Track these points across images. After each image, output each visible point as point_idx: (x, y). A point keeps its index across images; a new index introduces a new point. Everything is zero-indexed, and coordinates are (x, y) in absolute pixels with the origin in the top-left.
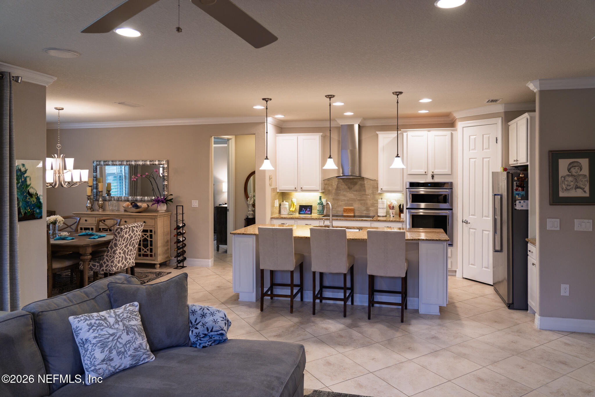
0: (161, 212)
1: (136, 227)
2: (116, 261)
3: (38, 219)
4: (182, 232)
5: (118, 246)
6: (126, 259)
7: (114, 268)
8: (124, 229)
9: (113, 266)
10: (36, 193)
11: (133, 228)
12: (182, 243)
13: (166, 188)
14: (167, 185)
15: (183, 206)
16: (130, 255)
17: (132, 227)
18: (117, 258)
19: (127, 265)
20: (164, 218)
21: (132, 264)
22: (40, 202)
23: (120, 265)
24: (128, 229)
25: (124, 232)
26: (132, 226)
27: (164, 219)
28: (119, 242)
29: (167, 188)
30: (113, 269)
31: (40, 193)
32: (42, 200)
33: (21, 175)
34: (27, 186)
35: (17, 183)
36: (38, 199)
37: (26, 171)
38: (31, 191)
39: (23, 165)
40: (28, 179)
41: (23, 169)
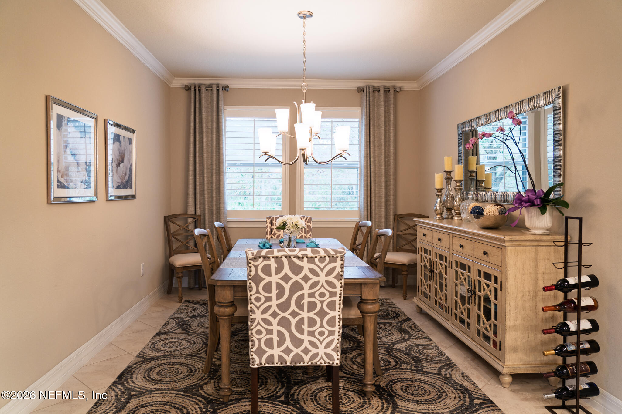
0: (532, 231)
1: (305, 259)
2: (259, 340)
4: (576, 301)
5: (253, 301)
6: (297, 342)
7: (255, 356)
9: (253, 350)
11: (296, 260)
12: (573, 338)
13: (559, 167)
14: (560, 156)
15: (581, 220)
16: (311, 334)
17: (288, 257)
18: (259, 332)
19: (307, 358)
20: (536, 250)
21: (328, 361)
23: (276, 352)
24: (273, 260)
25: (256, 267)
27: (536, 254)
28: (250, 291)
29: (560, 165)
30: (253, 359)
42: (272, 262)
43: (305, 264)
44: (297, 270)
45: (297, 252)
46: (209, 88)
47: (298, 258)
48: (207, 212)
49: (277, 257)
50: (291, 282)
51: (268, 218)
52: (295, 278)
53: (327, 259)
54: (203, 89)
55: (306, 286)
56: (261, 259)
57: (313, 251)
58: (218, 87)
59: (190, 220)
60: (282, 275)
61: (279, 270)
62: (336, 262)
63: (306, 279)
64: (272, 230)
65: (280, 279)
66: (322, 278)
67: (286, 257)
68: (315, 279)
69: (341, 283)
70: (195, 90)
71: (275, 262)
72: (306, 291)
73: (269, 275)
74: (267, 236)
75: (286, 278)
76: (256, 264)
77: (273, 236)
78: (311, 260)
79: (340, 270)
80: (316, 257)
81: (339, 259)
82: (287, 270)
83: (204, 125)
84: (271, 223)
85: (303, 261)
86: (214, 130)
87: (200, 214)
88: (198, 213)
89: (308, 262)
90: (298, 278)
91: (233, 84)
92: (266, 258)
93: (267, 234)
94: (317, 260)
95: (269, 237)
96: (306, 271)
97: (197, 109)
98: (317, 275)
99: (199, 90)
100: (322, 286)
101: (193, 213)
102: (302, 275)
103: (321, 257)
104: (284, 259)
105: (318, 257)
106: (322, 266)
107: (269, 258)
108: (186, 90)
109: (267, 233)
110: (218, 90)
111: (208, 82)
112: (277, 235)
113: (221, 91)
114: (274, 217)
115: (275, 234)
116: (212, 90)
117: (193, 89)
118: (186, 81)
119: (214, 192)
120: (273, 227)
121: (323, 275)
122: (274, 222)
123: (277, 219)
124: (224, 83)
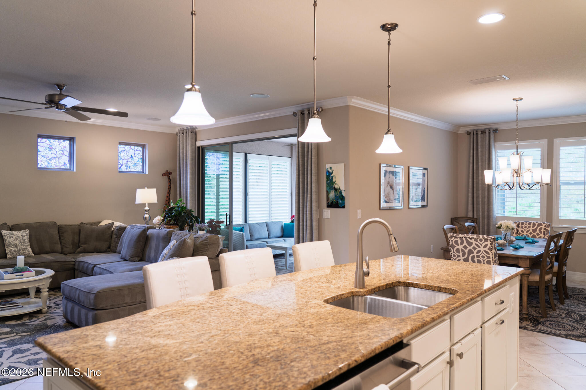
1: (473, 239)
3: (341, 208)
5: (452, 256)
8: (451, 237)
10: (339, 188)
11: (469, 239)
17: (466, 238)
22: (342, 196)
24: (459, 238)
25: (452, 241)
26: (466, 236)
31: (342, 188)
32: (344, 194)
33: (329, 175)
34: (334, 183)
35: (327, 181)
36: (341, 193)
37: (332, 172)
38: (336, 186)
39: (331, 168)
40: (334, 178)
41: (330, 171)
42: (458, 239)
44: (470, 244)
45: (469, 236)
46: (483, 132)
47: (470, 238)
48: (481, 217)
49: (460, 237)
50: (468, 249)
51: (516, 222)
52: (469, 248)
53: (483, 240)
54: (479, 133)
55: (475, 252)
56: (454, 238)
57: (477, 236)
58: (490, 130)
60: (463, 245)
61: (462, 243)
62: (487, 242)
63: (475, 248)
64: (518, 231)
65: (463, 247)
66: (482, 249)
67: (464, 237)
68: (478, 249)
69: (492, 252)
70: (474, 134)
71: (460, 239)
72: (475, 254)
73: (458, 245)
74: (514, 235)
75: (465, 247)
76: (452, 239)
77: (518, 235)
78: (476, 240)
79: (490, 246)
80: (478, 239)
81: (489, 241)
82: (465, 243)
83: (480, 158)
84: (518, 226)
85: (472, 240)
87: (476, 218)
89: (475, 241)
90: (471, 248)
91: (500, 127)
93: (514, 234)
94: (478, 240)
96: (474, 245)
97: (475, 147)
98: (479, 247)
99: (477, 134)
100: (483, 252)
101: (471, 217)
102: (472, 246)
103: (480, 239)
104: (463, 238)
105: (479, 239)
106: (481, 243)
107: (457, 237)
108: (468, 135)
109: (514, 232)
110: (489, 133)
111: (483, 128)
112: (521, 235)
113: (492, 134)
114: (521, 222)
115: (520, 234)
116: (485, 133)
117: (472, 134)
118: (468, 129)
119: (486, 203)
120: (519, 229)
121: (482, 247)
122: (520, 226)
123: (523, 223)
124: (495, 127)
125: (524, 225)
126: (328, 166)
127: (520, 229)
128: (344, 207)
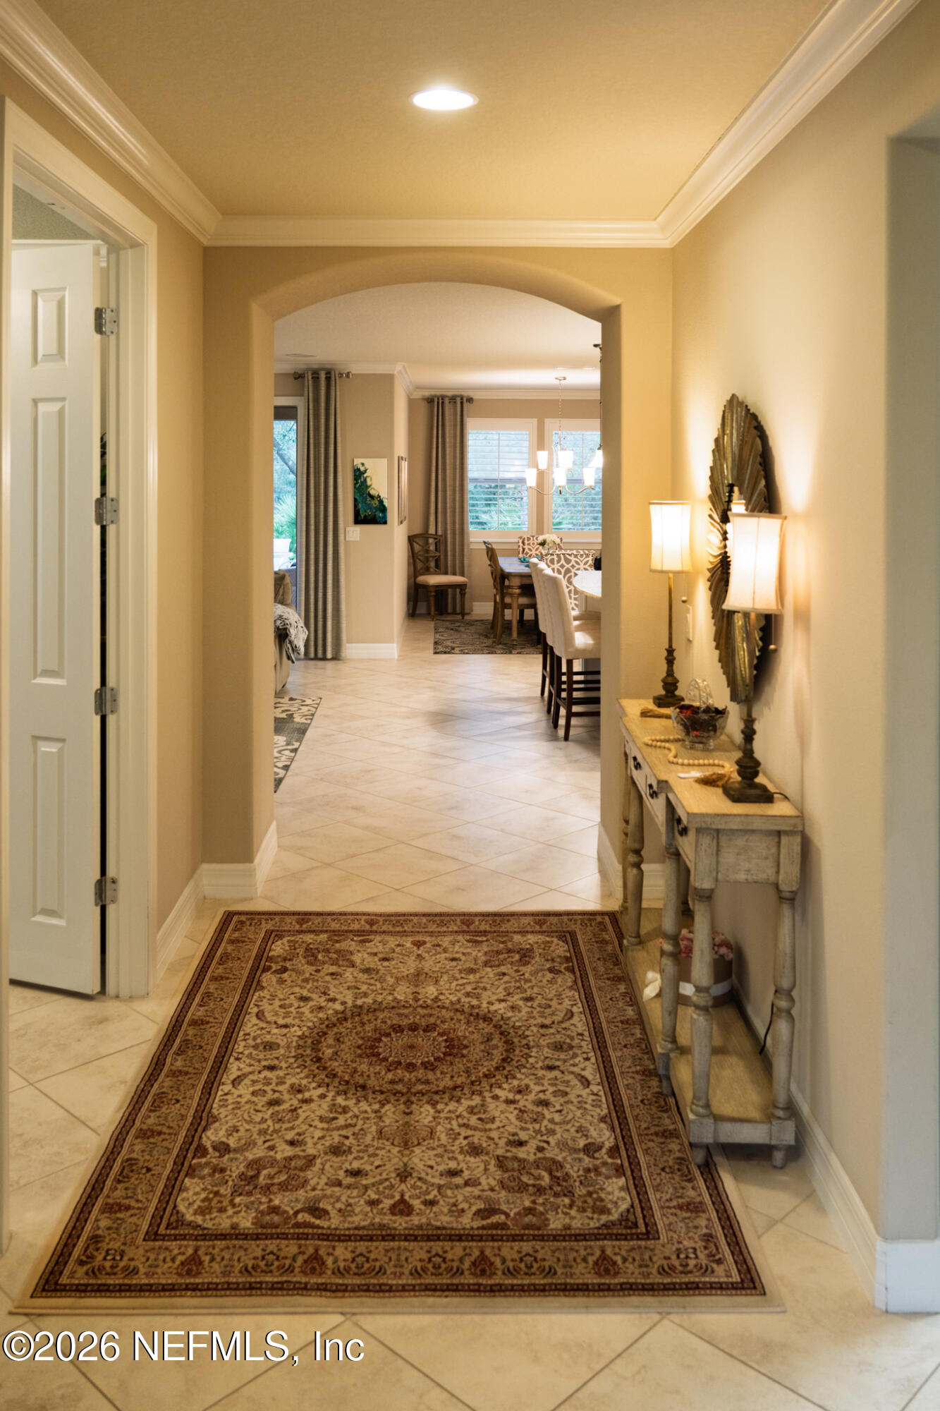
3: (381, 523)
10: (378, 495)
22: (384, 506)
31: (384, 495)
32: (386, 503)
33: (358, 475)
34: (368, 487)
35: (355, 484)
36: (381, 502)
37: (366, 471)
38: (372, 492)
39: (363, 464)
40: (368, 480)
41: (362, 469)
42: (555, 557)
43: (572, 558)
44: (568, 561)
45: (568, 552)
46: (452, 399)
47: (569, 555)
48: (449, 532)
49: (557, 554)
50: (565, 568)
51: (520, 538)
52: (567, 566)
54: (447, 401)
56: (549, 556)
57: (577, 552)
58: (462, 399)
59: (431, 540)
61: (559, 561)
63: (573, 566)
64: (524, 549)
68: (577, 567)
70: (437, 402)
72: (573, 574)
75: (562, 566)
77: (527, 556)
78: (576, 556)
82: (563, 561)
83: (447, 440)
84: (523, 543)
86: (458, 445)
87: (441, 534)
88: (440, 532)
90: (569, 566)
92: (552, 555)
95: (521, 555)
96: (573, 562)
97: (439, 423)
99: (442, 402)
101: (434, 533)
108: (427, 402)
109: (521, 552)
110: (462, 403)
111: (450, 394)
113: (465, 405)
114: (526, 536)
116: (455, 401)
117: (435, 402)
118: (427, 393)
119: (457, 510)
120: (524, 547)
121: (582, 564)
122: (526, 542)
123: (529, 539)
124: (466, 394)
125: (531, 542)
126: (358, 462)
127: (526, 547)
128: (385, 523)
